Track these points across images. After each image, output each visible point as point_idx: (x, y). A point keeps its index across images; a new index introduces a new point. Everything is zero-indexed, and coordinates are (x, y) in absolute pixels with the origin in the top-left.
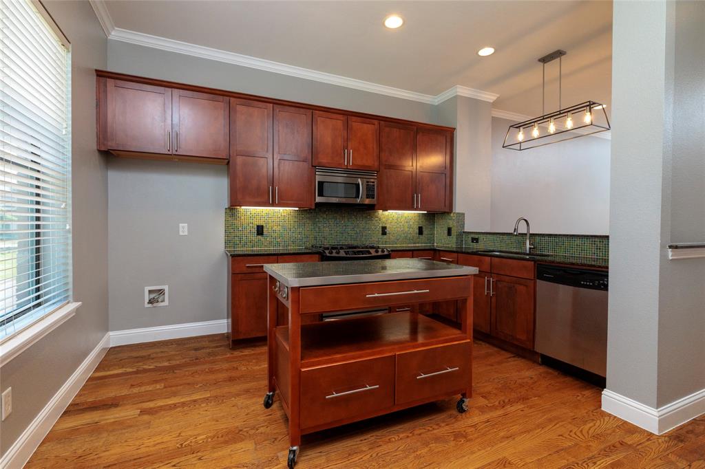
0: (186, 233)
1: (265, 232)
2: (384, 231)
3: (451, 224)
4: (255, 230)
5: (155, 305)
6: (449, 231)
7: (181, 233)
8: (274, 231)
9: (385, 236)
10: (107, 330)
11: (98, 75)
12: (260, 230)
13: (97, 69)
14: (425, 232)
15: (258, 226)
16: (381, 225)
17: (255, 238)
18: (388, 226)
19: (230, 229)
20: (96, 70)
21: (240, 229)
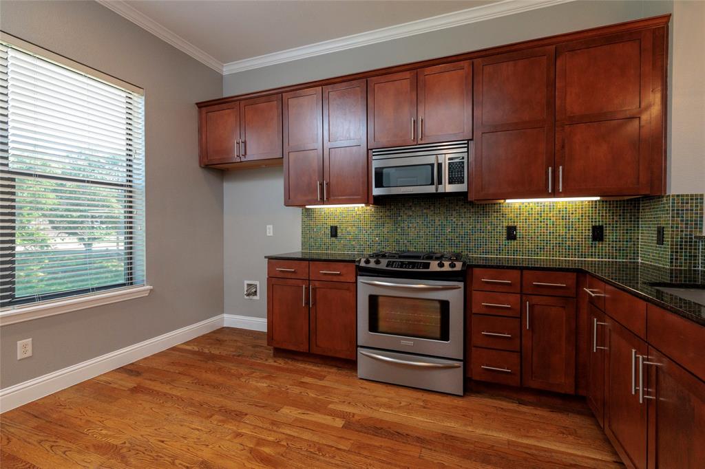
0: (271, 234)
1: (339, 234)
2: (511, 233)
3: (666, 219)
4: (328, 232)
5: (251, 297)
6: (660, 232)
7: (268, 235)
8: (349, 233)
9: (514, 243)
10: (222, 312)
11: (199, 107)
12: (334, 232)
13: (198, 102)
14: (609, 235)
15: (332, 227)
16: (505, 224)
17: (329, 240)
18: (519, 225)
19: (306, 230)
20: (197, 104)
21: (315, 230)
